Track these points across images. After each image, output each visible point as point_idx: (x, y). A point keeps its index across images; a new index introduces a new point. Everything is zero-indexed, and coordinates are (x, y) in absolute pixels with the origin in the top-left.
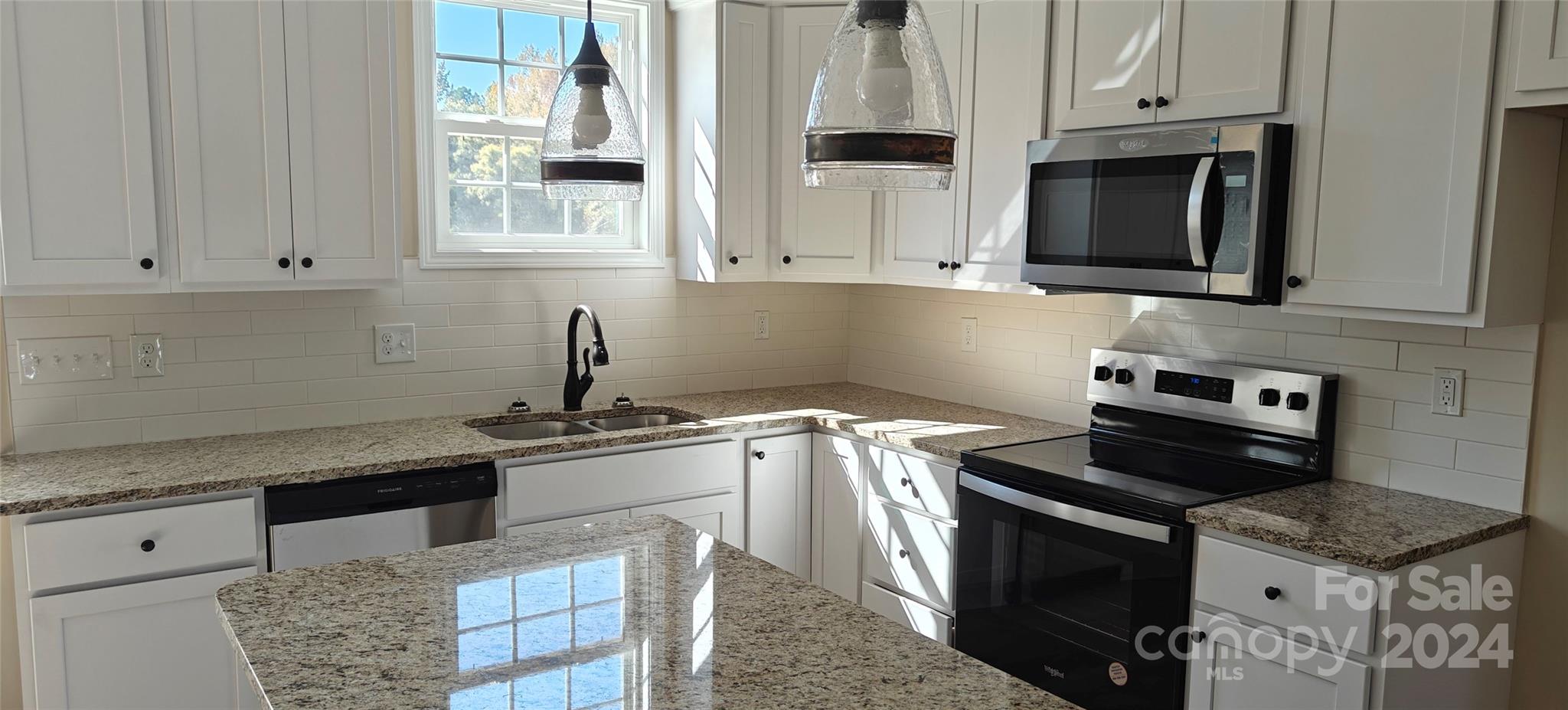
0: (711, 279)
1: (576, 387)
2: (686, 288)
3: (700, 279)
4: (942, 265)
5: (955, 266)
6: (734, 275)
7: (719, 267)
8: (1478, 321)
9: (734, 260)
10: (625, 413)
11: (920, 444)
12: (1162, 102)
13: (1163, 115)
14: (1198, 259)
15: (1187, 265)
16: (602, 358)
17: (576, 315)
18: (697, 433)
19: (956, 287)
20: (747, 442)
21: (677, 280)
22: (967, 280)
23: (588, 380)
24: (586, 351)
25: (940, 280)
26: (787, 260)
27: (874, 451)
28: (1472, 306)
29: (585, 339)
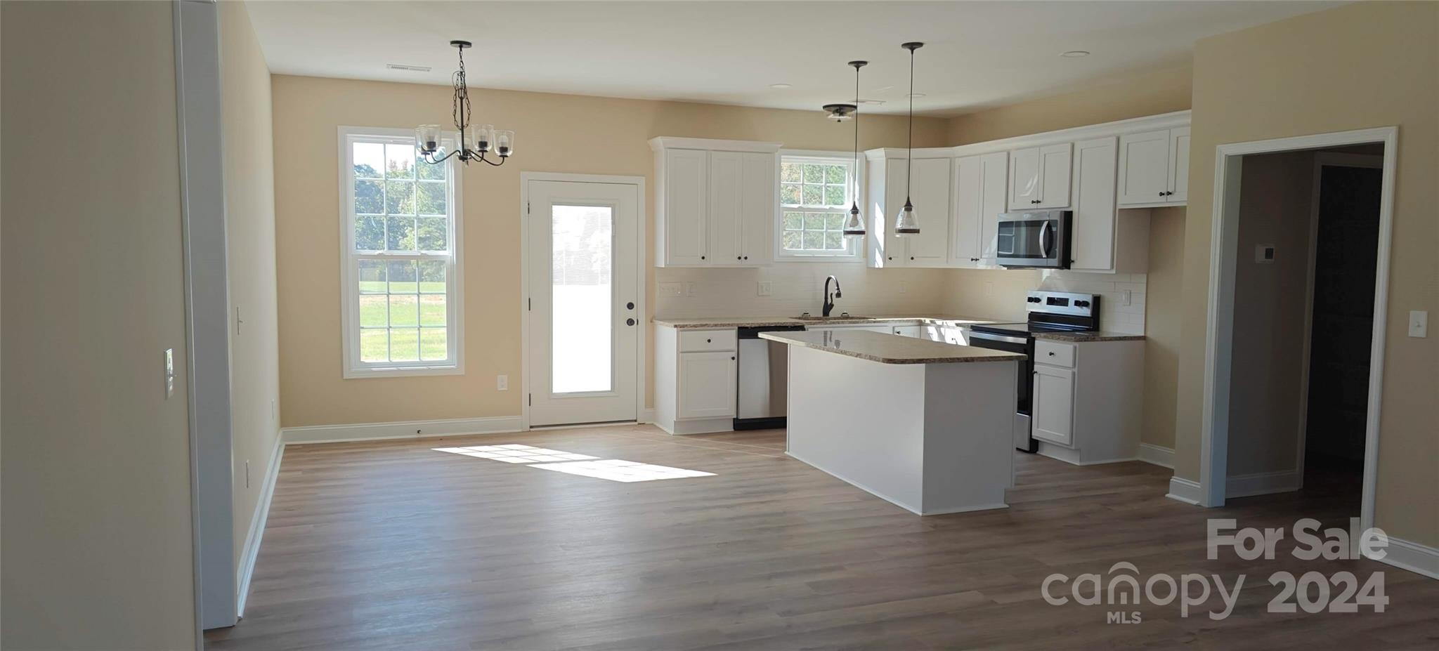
0: (881, 266)
1: (827, 308)
2: (872, 270)
3: (877, 266)
4: (972, 260)
5: (976, 260)
6: (890, 264)
7: (884, 261)
8: (1114, 272)
9: (890, 259)
10: (845, 317)
11: (957, 325)
12: (1038, 202)
13: (1040, 206)
14: (1044, 256)
15: (1040, 257)
16: (839, 295)
17: (829, 279)
18: (875, 322)
19: (978, 268)
20: (894, 328)
21: (868, 268)
22: (981, 265)
23: (832, 306)
24: (832, 294)
25: (972, 266)
26: (912, 258)
27: (942, 330)
28: (1112, 267)
29: (832, 289)
